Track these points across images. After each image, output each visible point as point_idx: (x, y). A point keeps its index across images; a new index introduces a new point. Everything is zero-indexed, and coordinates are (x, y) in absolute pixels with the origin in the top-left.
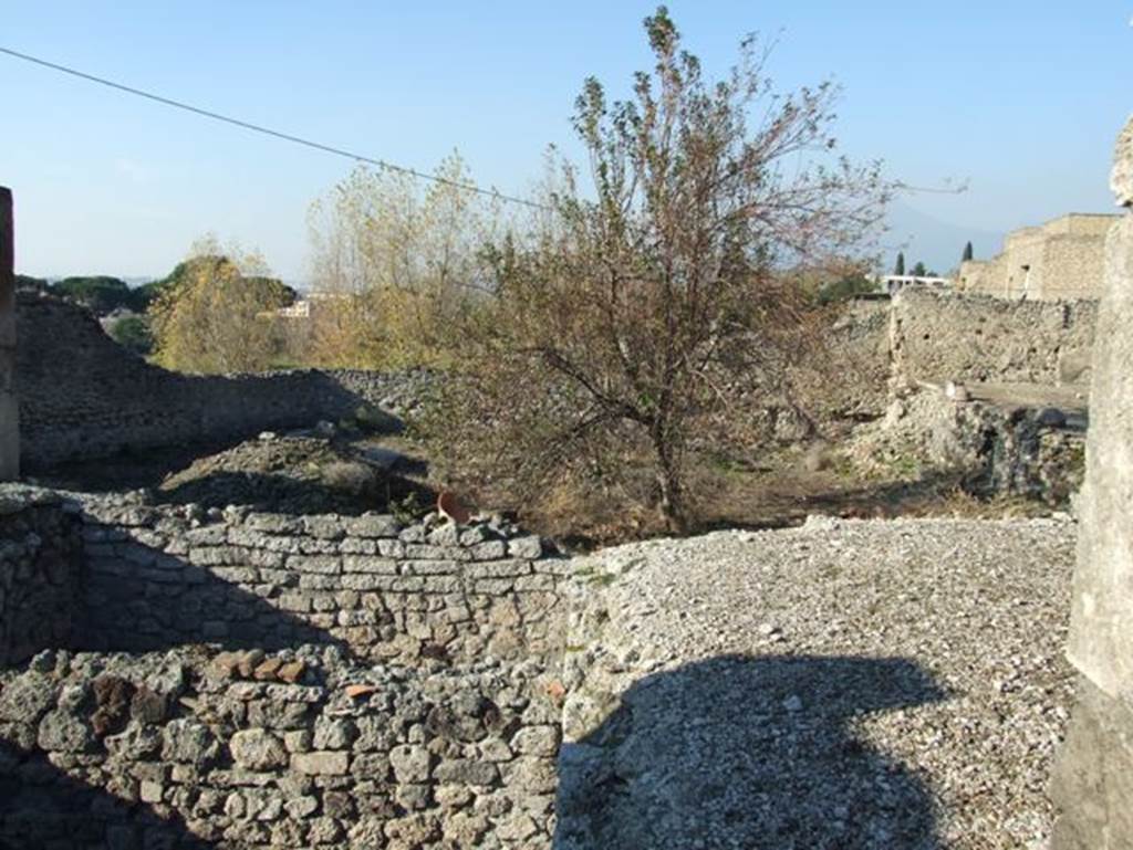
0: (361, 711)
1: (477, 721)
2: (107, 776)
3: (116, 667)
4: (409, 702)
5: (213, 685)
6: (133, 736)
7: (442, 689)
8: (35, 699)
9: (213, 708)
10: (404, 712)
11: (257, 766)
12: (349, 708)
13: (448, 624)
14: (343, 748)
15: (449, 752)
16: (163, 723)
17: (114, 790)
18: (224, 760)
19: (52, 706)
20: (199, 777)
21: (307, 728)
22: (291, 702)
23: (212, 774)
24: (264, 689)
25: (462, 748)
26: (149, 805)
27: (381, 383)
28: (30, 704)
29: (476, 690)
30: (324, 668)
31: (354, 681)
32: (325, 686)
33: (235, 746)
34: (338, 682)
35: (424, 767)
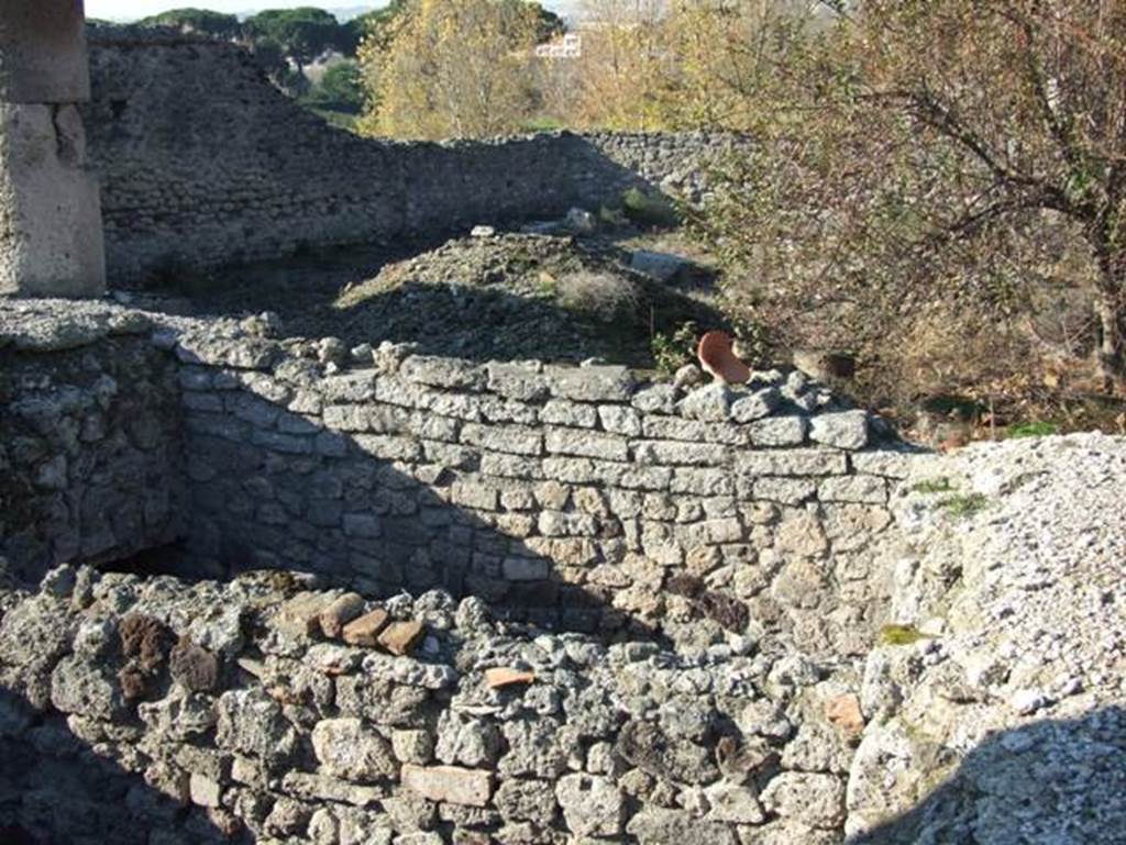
0: (509, 711)
1: (704, 751)
2: (144, 759)
3: (155, 600)
4: (588, 705)
5: (286, 645)
6: (175, 708)
7: (647, 688)
8: (42, 638)
9: (285, 680)
10: (581, 721)
11: (352, 776)
12: (489, 704)
13: (708, 545)
14: (481, 765)
15: (654, 795)
16: (217, 693)
17: (155, 781)
18: (304, 759)
19: (65, 650)
20: (270, 779)
21: (425, 727)
22: (400, 684)
23: (290, 777)
24: (358, 659)
25: (677, 791)
26: (204, 809)
27: (663, 152)
28: (37, 644)
29: (704, 698)
30: (455, 632)
31: (500, 660)
32: (452, 664)
33: (318, 740)
34: (474, 660)
35: (612, 814)
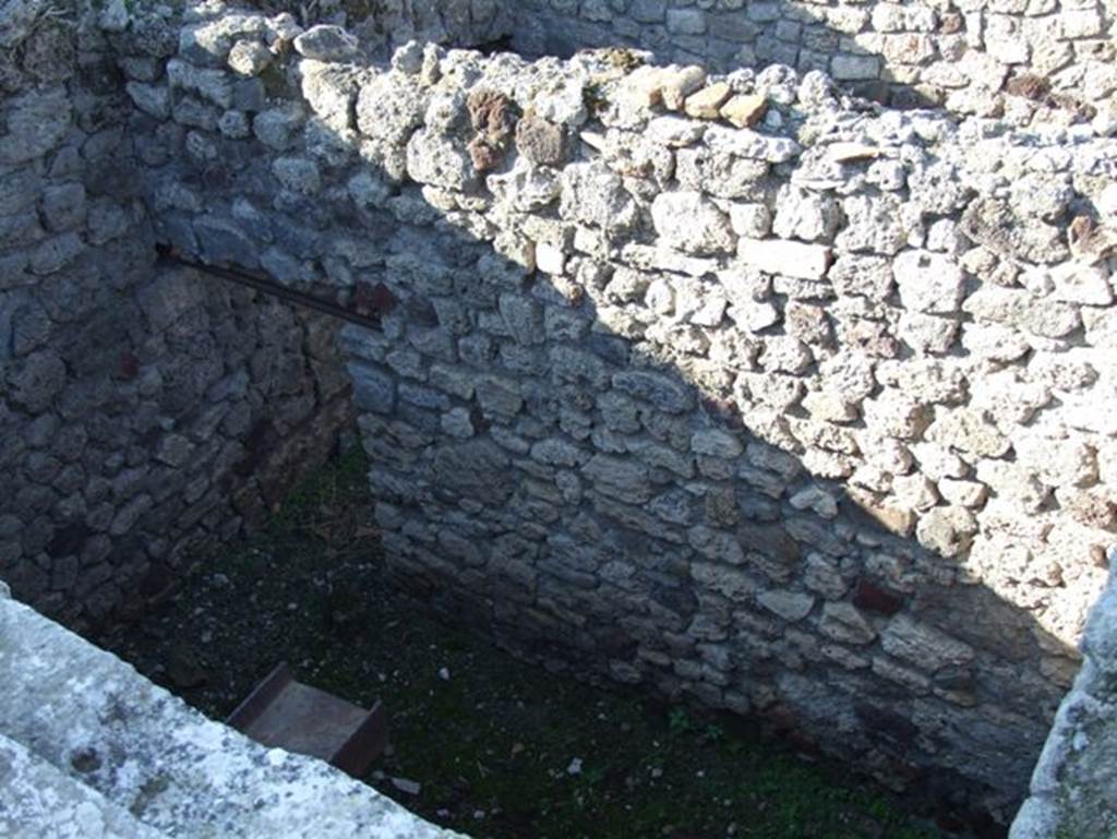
0: (852, 185)
1: (1055, 231)
2: (493, 228)
3: (501, 75)
4: (935, 182)
5: (629, 118)
6: (521, 179)
7: (1000, 165)
8: (397, 112)
9: (627, 153)
10: (925, 197)
11: (689, 248)
12: (830, 178)
13: (1060, 41)
14: (819, 240)
15: (997, 273)
16: (560, 166)
17: (504, 248)
18: (642, 230)
19: (418, 124)
20: (611, 249)
21: (764, 201)
22: (741, 157)
23: (630, 247)
24: (700, 133)
25: (1021, 271)
26: (547, 276)
28: (392, 117)
29: (1064, 176)
30: (797, 107)
31: (846, 136)
32: (795, 138)
33: (659, 212)
34: (817, 135)
35: (950, 292)
